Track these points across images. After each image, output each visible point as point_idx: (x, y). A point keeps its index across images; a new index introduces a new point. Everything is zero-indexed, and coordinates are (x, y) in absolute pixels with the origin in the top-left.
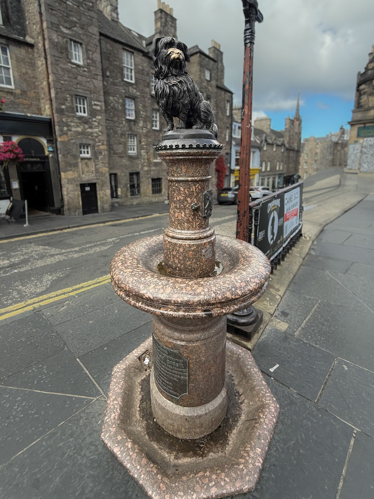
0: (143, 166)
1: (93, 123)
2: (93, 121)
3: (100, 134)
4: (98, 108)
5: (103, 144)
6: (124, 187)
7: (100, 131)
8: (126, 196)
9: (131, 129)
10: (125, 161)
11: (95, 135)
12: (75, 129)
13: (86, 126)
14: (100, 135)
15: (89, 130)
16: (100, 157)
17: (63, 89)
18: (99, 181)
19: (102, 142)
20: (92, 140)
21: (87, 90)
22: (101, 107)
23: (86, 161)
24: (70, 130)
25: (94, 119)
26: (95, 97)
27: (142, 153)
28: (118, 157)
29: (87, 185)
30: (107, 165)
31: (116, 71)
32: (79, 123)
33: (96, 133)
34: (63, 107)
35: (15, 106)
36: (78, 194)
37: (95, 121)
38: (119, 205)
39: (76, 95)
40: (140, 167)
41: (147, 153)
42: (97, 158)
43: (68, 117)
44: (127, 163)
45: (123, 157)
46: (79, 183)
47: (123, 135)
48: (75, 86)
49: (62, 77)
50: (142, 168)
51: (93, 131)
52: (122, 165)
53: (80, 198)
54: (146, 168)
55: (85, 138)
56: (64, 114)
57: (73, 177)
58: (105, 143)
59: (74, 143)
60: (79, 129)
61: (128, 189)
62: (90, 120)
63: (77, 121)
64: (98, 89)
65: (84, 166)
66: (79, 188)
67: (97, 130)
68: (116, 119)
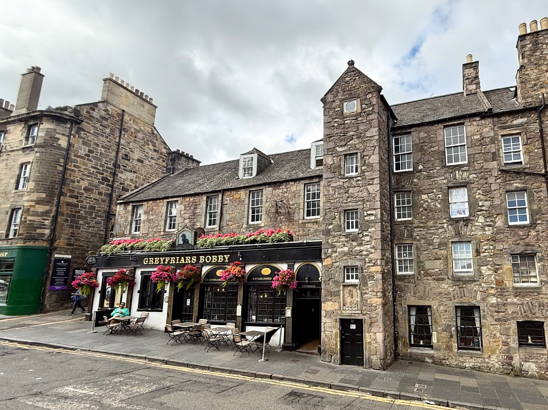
0: (486, 295)
1: (363, 238)
2: (363, 236)
3: (373, 251)
4: (373, 218)
5: (375, 265)
6: (444, 330)
7: (373, 248)
8: (449, 348)
9: (458, 234)
10: (446, 286)
11: (364, 253)
12: (341, 250)
13: (354, 244)
14: (372, 253)
15: (358, 248)
16: (370, 283)
17: (333, 208)
18: (365, 317)
19: (373, 262)
20: (360, 260)
21: (359, 201)
22: (376, 216)
23: (350, 288)
24: (336, 252)
25: (365, 233)
26: (369, 206)
27: (483, 272)
28: (434, 279)
29: (352, 321)
30: (379, 294)
31: (433, 159)
32: (346, 241)
33: (367, 251)
34: (331, 227)
35: (318, 234)
36: (336, 333)
37: (367, 235)
38: (434, 363)
39: (345, 211)
40: (479, 297)
41: (496, 271)
42: (365, 284)
43: (334, 237)
44: (451, 289)
45: (443, 280)
46: (338, 317)
47: (442, 245)
48: (345, 201)
49: (332, 197)
50: (483, 299)
51: (362, 248)
52: (440, 293)
53: (338, 339)
54: (493, 300)
55: (351, 259)
56: (330, 235)
57: (333, 309)
58: (379, 262)
59: (337, 267)
60: (346, 249)
61: (452, 336)
62: (360, 236)
63: (343, 239)
64: (374, 195)
65: (347, 295)
66: (338, 324)
67: (368, 246)
68: (431, 223)
